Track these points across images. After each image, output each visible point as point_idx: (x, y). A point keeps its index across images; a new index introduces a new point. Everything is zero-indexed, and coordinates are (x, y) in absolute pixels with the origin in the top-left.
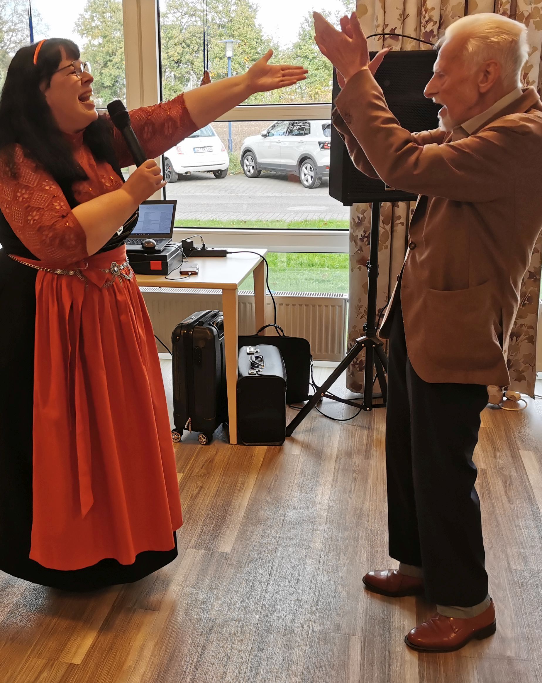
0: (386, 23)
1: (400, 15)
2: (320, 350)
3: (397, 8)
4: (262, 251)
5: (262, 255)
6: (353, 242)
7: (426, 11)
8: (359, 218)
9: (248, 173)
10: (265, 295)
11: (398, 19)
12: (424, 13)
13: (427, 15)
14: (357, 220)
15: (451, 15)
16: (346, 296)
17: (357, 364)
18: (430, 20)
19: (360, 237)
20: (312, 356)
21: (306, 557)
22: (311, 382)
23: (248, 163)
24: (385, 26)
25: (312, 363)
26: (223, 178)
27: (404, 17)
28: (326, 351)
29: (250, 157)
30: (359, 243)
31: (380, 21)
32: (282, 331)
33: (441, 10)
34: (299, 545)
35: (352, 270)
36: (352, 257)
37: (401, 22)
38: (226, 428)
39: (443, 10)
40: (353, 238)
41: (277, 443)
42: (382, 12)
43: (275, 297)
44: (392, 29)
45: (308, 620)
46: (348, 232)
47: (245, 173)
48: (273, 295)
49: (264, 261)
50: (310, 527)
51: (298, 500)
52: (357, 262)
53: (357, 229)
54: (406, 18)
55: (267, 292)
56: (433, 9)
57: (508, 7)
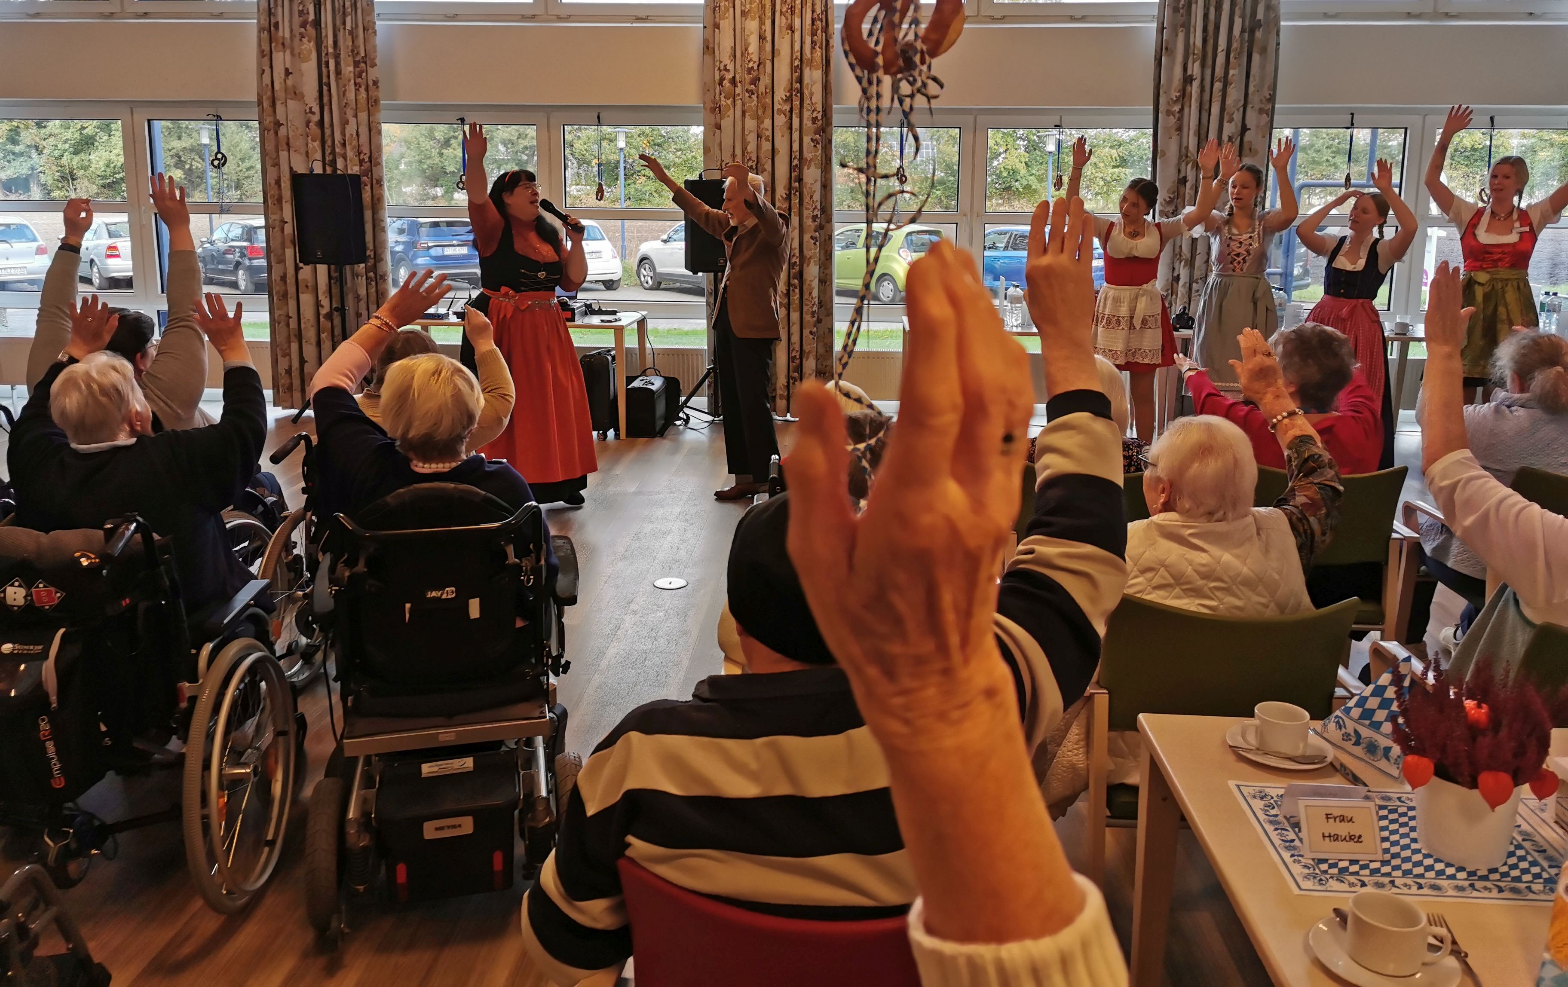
9: (645, 285)
10: (646, 346)
18: (750, 159)
23: (645, 273)
27: (734, 156)
29: (647, 266)
38: (617, 430)
42: (720, 152)
43: (654, 347)
47: (642, 285)
48: (651, 346)
49: (644, 319)
55: (648, 345)
57: (798, 154)
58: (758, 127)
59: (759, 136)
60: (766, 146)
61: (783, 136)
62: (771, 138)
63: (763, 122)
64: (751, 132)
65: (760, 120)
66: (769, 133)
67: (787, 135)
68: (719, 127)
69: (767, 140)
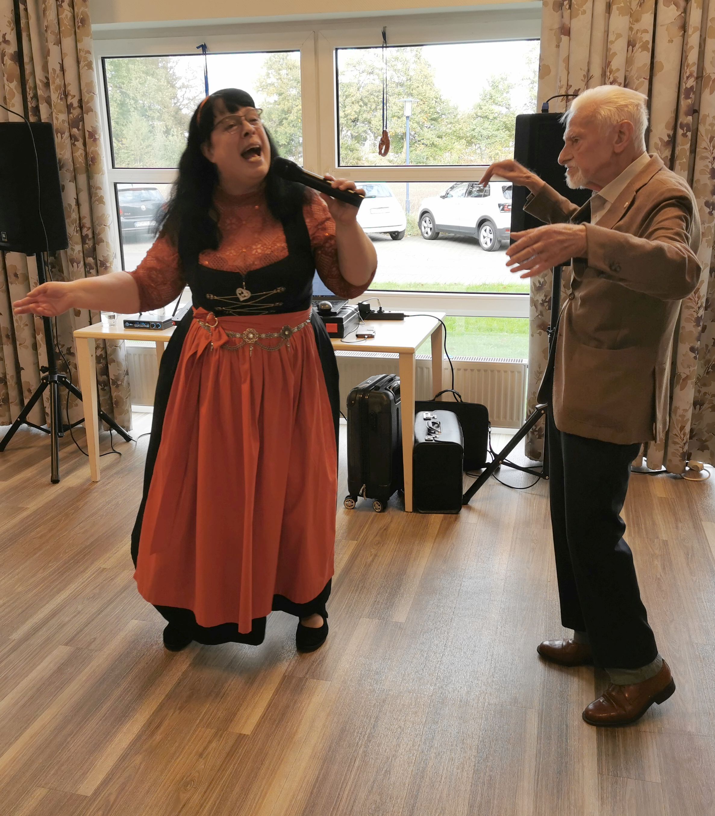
0: (569, 84)
1: (584, 76)
2: (498, 417)
3: (581, 69)
4: (441, 315)
5: (440, 319)
6: (534, 307)
7: (611, 73)
8: (539, 282)
9: (426, 235)
10: (442, 359)
11: (582, 80)
12: (608, 74)
13: (611, 76)
14: (538, 285)
15: (636, 76)
16: (526, 361)
17: (536, 431)
19: (540, 301)
20: (490, 423)
21: (482, 627)
22: (489, 449)
23: (426, 225)
24: (569, 86)
25: (490, 430)
26: (400, 239)
27: (588, 78)
28: (505, 417)
29: (427, 219)
30: (540, 308)
31: (564, 82)
32: (460, 396)
33: (626, 71)
34: (475, 615)
35: (532, 335)
36: (532, 322)
37: (584, 83)
38: (402, 495)
39: (628, 71)
40: (534, 303)
41: (454, 511)
42: (566, 73)
43: (453, 361)
44: (576, 90)
45: (484, 692)
46: (529, 296)
47: (422, 235)
48: (451, 360)
49: (443, 325)
50: (487, 597)
51: (475, 570)
52: (537, 327)
53: (537, 293)
54: (590, 79)
55: (444, 356)
56: (618, 70)
57: (695, 68)
58: (631, 29)
59: (631, 44)
60: (643, 58)
61: (671, 41)
62: (650, 46)
63: (637, 21)
64: (619, 36)
65: (635, 18)
66: (648, 37)
67: (678, 40)
68: (566, 31)
69: (644, 47)
